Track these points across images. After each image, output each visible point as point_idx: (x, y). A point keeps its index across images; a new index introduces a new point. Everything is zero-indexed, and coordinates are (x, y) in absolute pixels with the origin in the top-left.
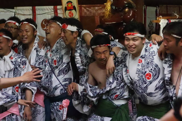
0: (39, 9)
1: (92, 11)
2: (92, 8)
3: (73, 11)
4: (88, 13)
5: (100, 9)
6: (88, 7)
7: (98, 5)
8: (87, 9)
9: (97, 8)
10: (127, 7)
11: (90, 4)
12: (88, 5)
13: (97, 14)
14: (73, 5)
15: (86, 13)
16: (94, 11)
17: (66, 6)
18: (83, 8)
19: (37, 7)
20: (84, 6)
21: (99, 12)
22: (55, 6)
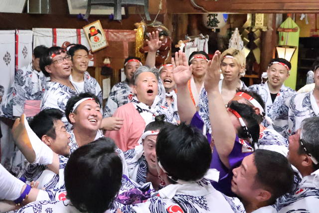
0: (60, 31)
1: (120, 36)
2: (120, 33)
3: (98, 35)
4: (115, 38)
5: (129, 35)
6: (116, 32)
7: (128, 31)
8: (115, 33)
9: (125, 33)
10: (162, 35)
11: (118, 29)
12: (116, 31)
13: (125, 39)
14: (97, 29)
15: (113, 38)
16: (123, 37)
17: (90, 32)
18: (110, 33)
19: (58, 30)
20: (112, 30)
21: (128, 37)
22: (78, 30)
